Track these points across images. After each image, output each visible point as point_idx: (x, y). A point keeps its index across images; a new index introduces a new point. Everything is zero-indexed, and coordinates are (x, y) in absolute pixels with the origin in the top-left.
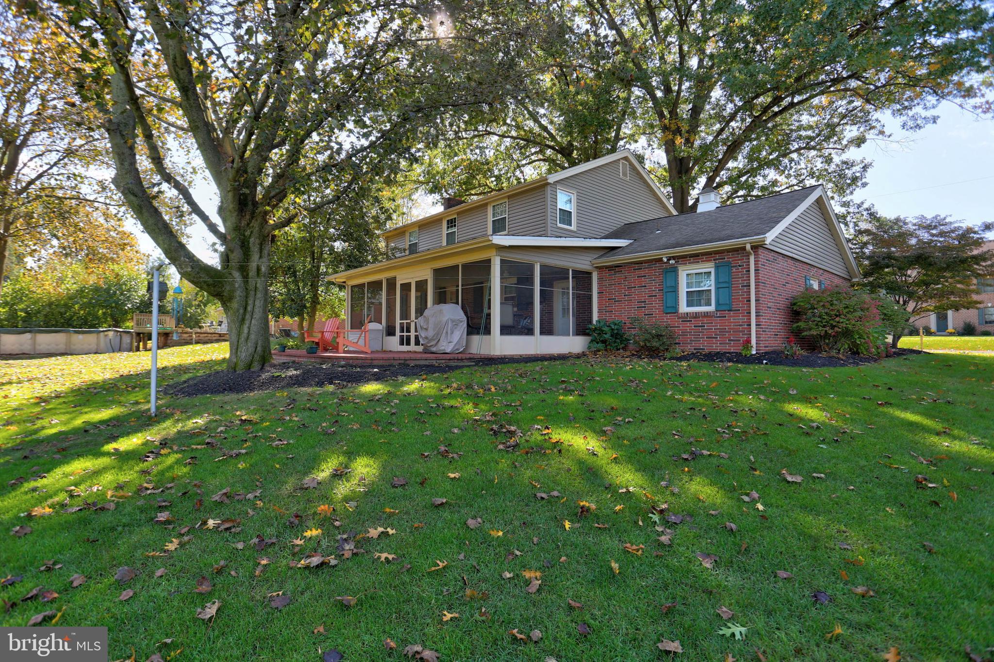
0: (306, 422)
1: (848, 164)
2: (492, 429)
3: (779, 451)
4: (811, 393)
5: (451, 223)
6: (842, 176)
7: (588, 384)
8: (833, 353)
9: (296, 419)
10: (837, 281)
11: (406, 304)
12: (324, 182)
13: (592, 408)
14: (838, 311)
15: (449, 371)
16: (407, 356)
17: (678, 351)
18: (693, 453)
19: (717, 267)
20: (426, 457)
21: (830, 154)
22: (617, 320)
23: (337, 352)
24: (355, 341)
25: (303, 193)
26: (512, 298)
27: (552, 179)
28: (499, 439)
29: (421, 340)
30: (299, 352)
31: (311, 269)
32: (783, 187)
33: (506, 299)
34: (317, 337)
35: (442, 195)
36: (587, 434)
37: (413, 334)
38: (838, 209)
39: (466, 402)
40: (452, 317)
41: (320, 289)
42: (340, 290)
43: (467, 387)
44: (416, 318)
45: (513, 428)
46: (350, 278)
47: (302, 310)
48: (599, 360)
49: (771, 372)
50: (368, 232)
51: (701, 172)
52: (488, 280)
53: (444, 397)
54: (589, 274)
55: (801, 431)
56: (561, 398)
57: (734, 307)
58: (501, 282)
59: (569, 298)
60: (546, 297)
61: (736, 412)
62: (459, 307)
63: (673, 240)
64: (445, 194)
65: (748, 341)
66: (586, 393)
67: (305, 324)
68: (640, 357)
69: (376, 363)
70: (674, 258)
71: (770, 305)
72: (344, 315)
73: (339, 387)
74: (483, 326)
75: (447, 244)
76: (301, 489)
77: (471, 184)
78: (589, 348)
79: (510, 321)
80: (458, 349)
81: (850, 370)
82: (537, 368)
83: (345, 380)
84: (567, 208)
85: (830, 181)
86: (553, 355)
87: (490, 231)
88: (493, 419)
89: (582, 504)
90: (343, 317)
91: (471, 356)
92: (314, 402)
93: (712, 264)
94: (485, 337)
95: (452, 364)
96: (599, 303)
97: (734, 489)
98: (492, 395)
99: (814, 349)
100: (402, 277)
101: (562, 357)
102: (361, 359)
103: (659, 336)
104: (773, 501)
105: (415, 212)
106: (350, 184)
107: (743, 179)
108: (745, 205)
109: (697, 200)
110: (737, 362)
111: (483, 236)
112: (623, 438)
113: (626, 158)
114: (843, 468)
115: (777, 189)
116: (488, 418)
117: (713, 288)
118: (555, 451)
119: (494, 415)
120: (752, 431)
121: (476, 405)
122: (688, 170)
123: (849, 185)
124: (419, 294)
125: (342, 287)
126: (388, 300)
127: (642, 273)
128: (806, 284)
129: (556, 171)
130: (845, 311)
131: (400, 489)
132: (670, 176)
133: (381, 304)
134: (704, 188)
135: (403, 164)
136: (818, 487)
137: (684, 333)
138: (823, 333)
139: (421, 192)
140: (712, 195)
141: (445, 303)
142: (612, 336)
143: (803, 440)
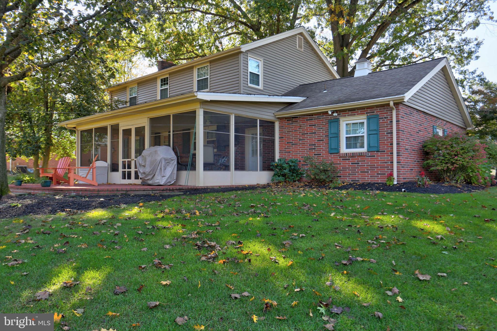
0: (40, 244)
1: (467, 41)
2: (197, 245)
3: (414, 256)
4: (437, 213)
5: (164, 82)
6: (462, 51)
7: (271, 208)
8: (453, 183)
9: (31, 242)
10: (456, 129)
11: (128, 146)
12: (56, 43)
13: (274, 227)
14: (457, 152)
15: (162, 199)
16: (128, 188)
17: (339, 182)
18: (350, 259)
19: (369, 119)
20: (143, 268)
21: (453, 34)
22: (294, 158)
23: (69, 185)
24: (85, 176)
25: (36, 51)
26: (213, 142)
27: (244, 48)
28: (202, 252)
29: (139, 175)
30: (34, 186)
31: (44, 116)
32: (418, 59)
33: (208, 142)
34: (51, 173)
35: (156, 58)
36: (270, 247)
37: (133, 170)
38: (459, 76)
39: (176, 223)
40: (165, 157)
41: (53, 133)
42: (71, 134)
43: (177, 212)
44: (136, 157)
45: (213, 244)
46: (80, 124)
47: (37, 151)
48: (280, 189)
49: (408, 197)
50: (95, 88)
51: (357, 46)
52: (194, 127)
53: (158, 220)
54: (273, 123)
55: (430, 241)
56: (251, 219)
57: (381, 149)
58: (204, 129)
59: (257, 142)
60: (239, 141)
61: (382, 228)
62: (170, 149)
63: (336, 98)
64: (159, 58)
65: (391, 174)
66: (270, 215)
67: (40, 162)
68: (311, 187)
69: (101, 193)
70: (337, 111)
71: (407, 147)
72: (75, 155)
73: (69, 213)
74: (190, 163)
75: (161, 99)
76: (34, 301)
77: (180, 50)
78: (273, 180)
79: (211, 160)
80: (170, 182)
81: (465, 195)
82: (233, 196)
83: (75, 208)
84: (255, 71)
85: (453, 54)
86: (245, 186)
87: (195, 88)
88: (198, 236)
89: (266, 301)
90: (74, 157)
91: (181, 187)
92: (47, 227)
93: (365, 116)
94: (191, 172)
95: (165, 193)
96: (281, 146)
97: (381, 286)
98: (197, 217)
99: (439, 180)
100: (124, 125)
101: (252, 188)
102: (89, 190)
103: (325, 171)
104: (409, 294)
105: (134, 71)
106: (79, 46)
107: (389, 52)
108: (390, 72)
109: (355, 68)
110: (384, 190)
111: (190, 92)
112: (298, 249)
113: (301, 34)
114: (460, 268)
115: (414, 60)
116: (193, 236)
117: (365, 135)
118: (246, 260)
119: (198, 233)
120: (393, 242)
121: (184, 226)
122: (348, 45)
123: (467, 58)
124: (138, 138)
125: (72, 131)
126: (112, 142)
127: (313, 122)
128: (434, 132)
129: (247, 43)
130: (461, 152)
131: (121, 296)
132: (335, 48)
133: (106, 145)
134: (359, 59)
135: (124, 33)
136: (442, 283)
137: (344, 168)
138: (445, 168)
139: (139, 55)
140: (366, 64)
141: (160, 145)
142: (290, 171)
143: (431, 248)
